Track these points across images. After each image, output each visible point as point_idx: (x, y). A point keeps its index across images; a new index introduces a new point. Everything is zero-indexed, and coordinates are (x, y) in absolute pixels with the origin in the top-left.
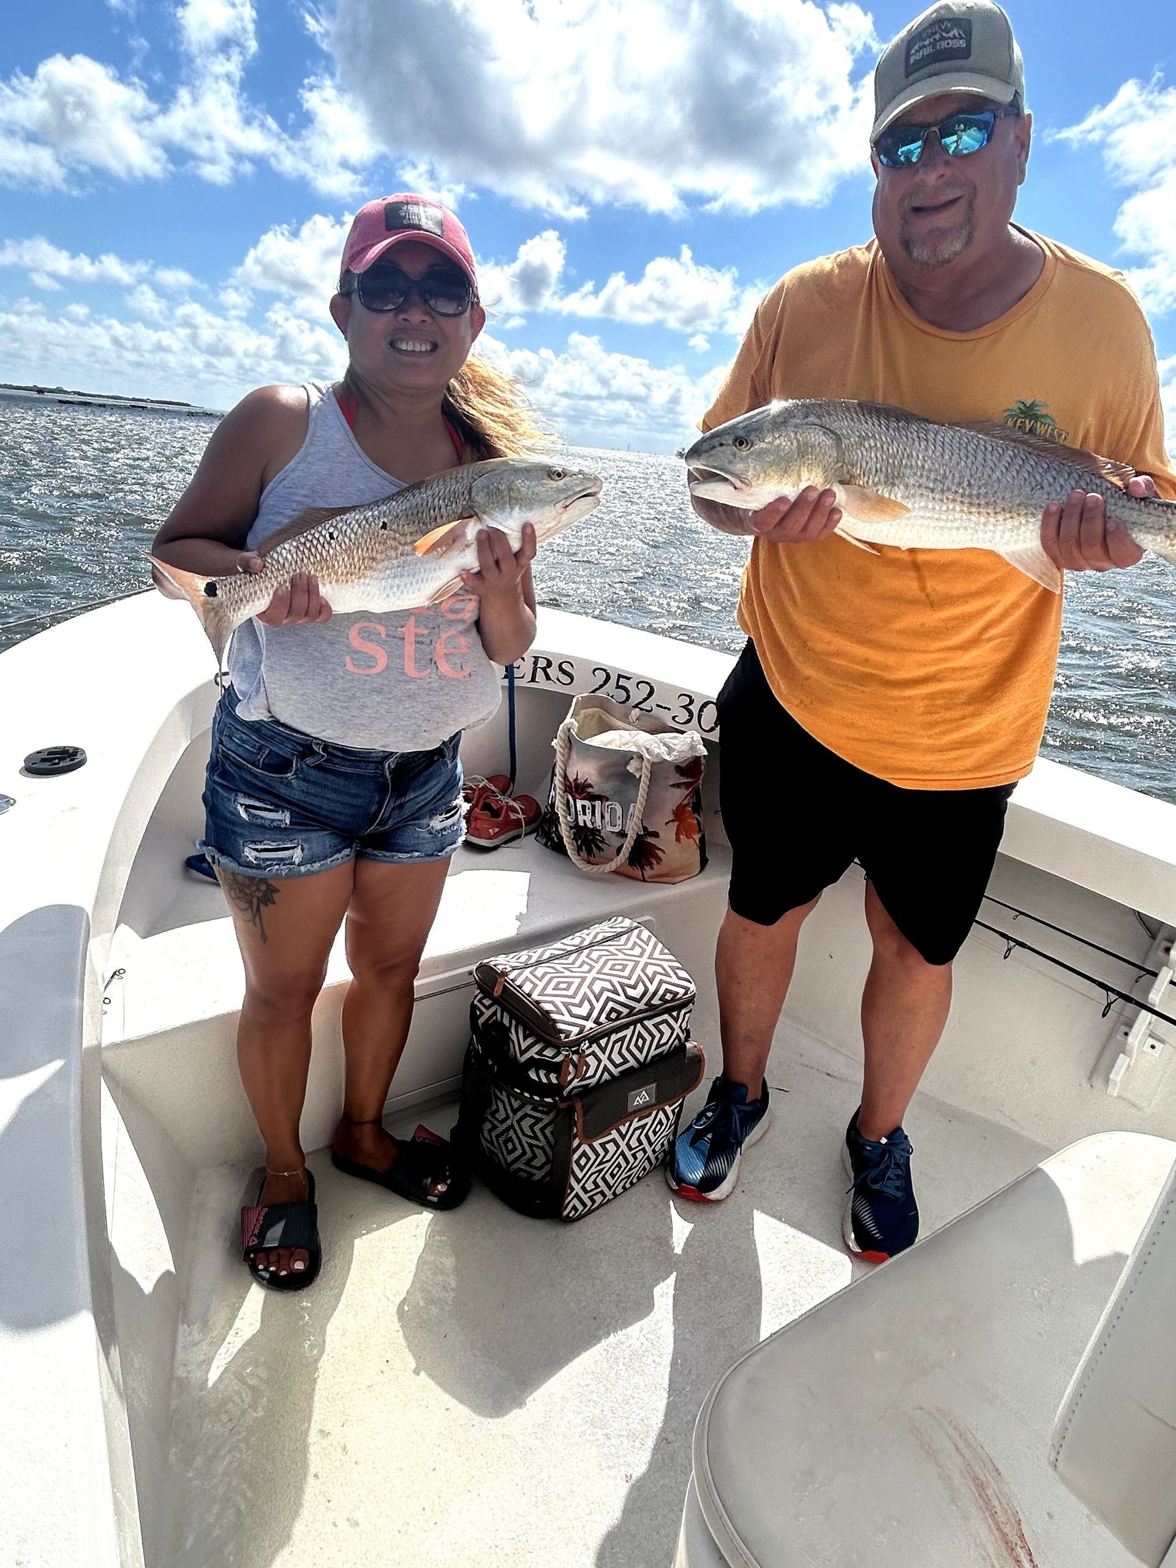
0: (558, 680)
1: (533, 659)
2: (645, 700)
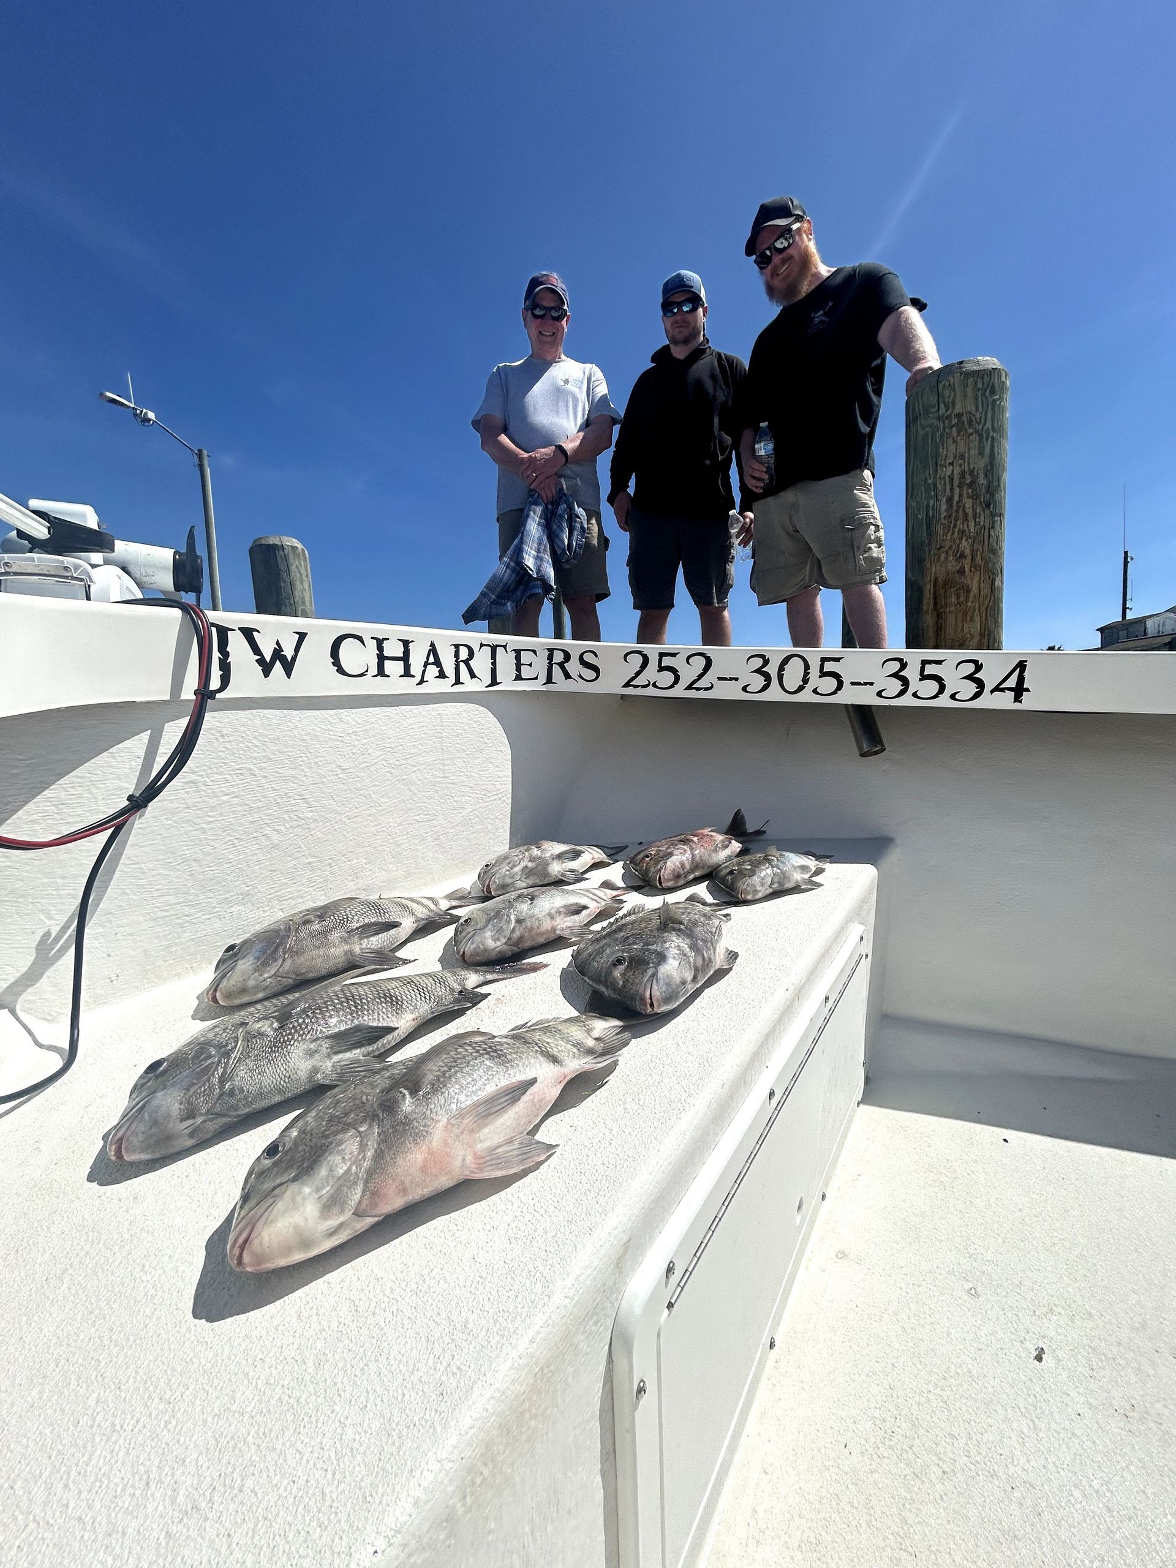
0: (580, 676)
1: (547, 653)
2: (700, 676)
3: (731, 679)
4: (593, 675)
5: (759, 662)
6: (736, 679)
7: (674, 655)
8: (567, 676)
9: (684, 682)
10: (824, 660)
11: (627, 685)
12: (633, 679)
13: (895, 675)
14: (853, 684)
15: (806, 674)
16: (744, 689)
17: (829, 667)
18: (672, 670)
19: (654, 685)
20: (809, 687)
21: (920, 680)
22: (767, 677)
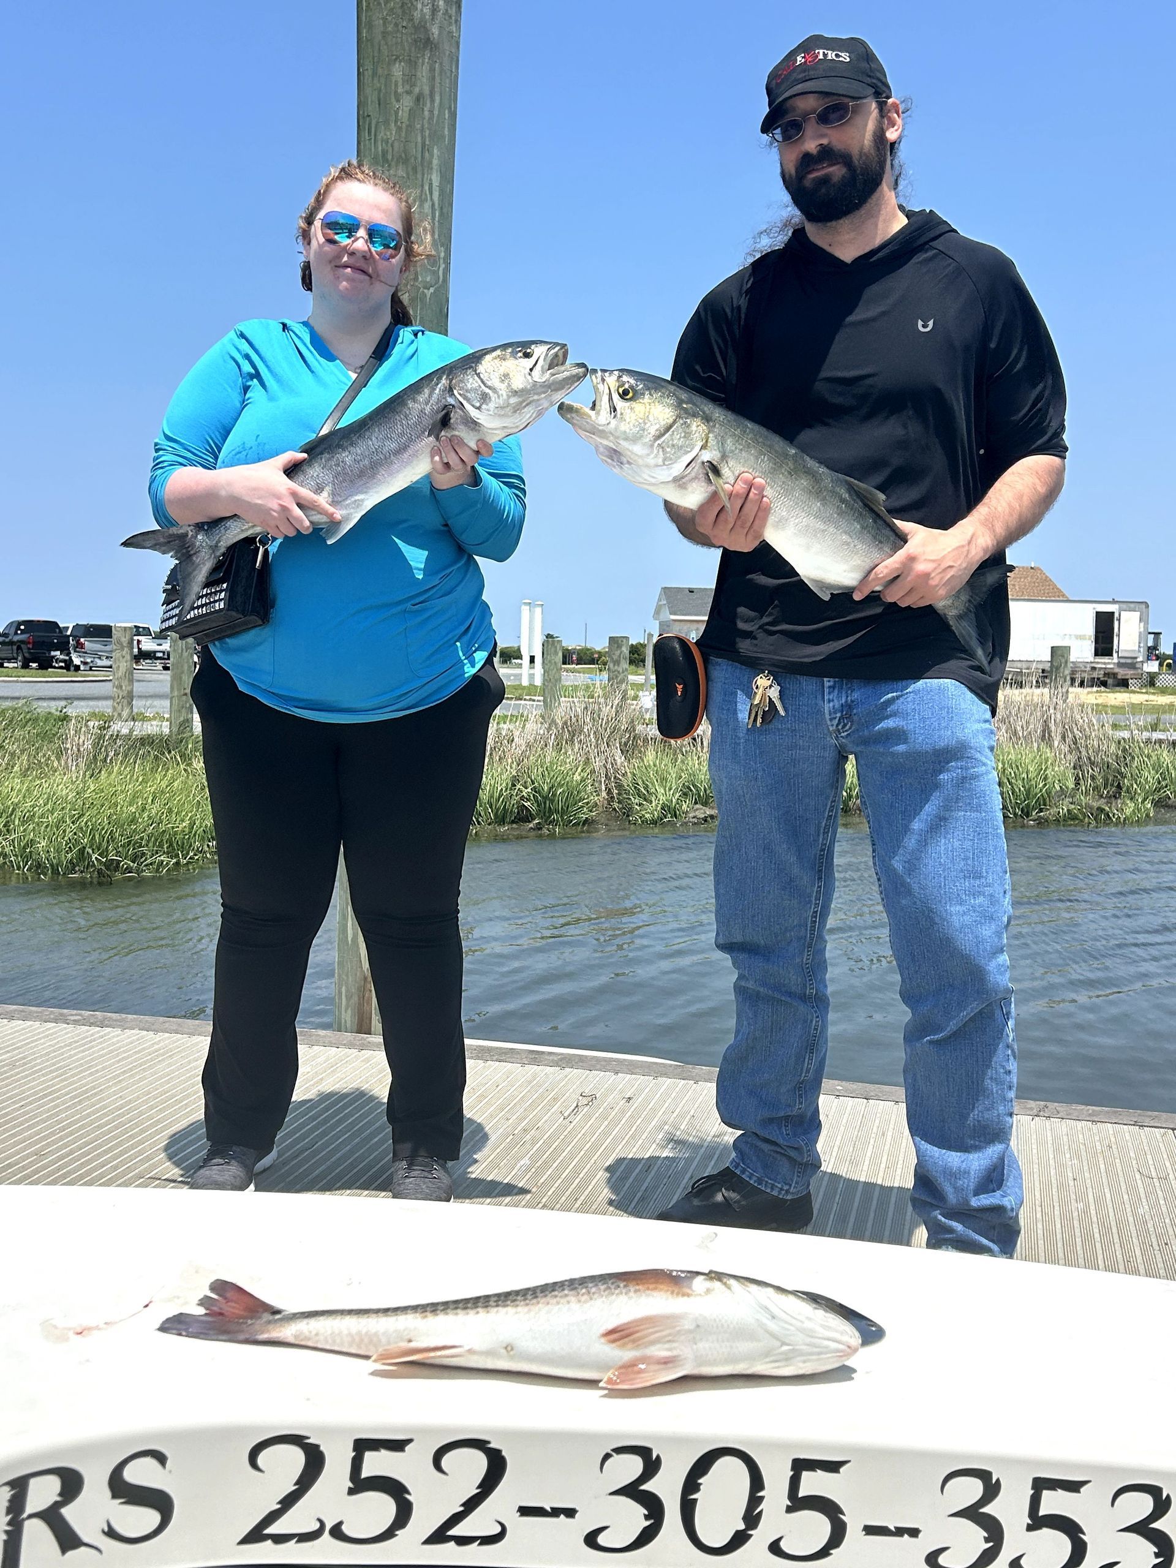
0: (111, 1533)
1: (6, 1494)
2: (471, 1505)
3: (556, 1512)
4: (147, 1518)
5: (634, 1466)
6: (570, 1513)
7: (397, 1446)
8: (68, 1540)
9: (423, 1521)
10: (800, 1466)
11: (255, 1536)
12: (272, 1517)
13: (971, 1513)
14: (870, 1530)
15: (754, 1500)
16: (591, 1540)
17: (812, 1484)
18: (394, 1488)
19: (337, 1532)
20: (761, 1537)
21: (1030, 1528)
22: (654, 1507)
